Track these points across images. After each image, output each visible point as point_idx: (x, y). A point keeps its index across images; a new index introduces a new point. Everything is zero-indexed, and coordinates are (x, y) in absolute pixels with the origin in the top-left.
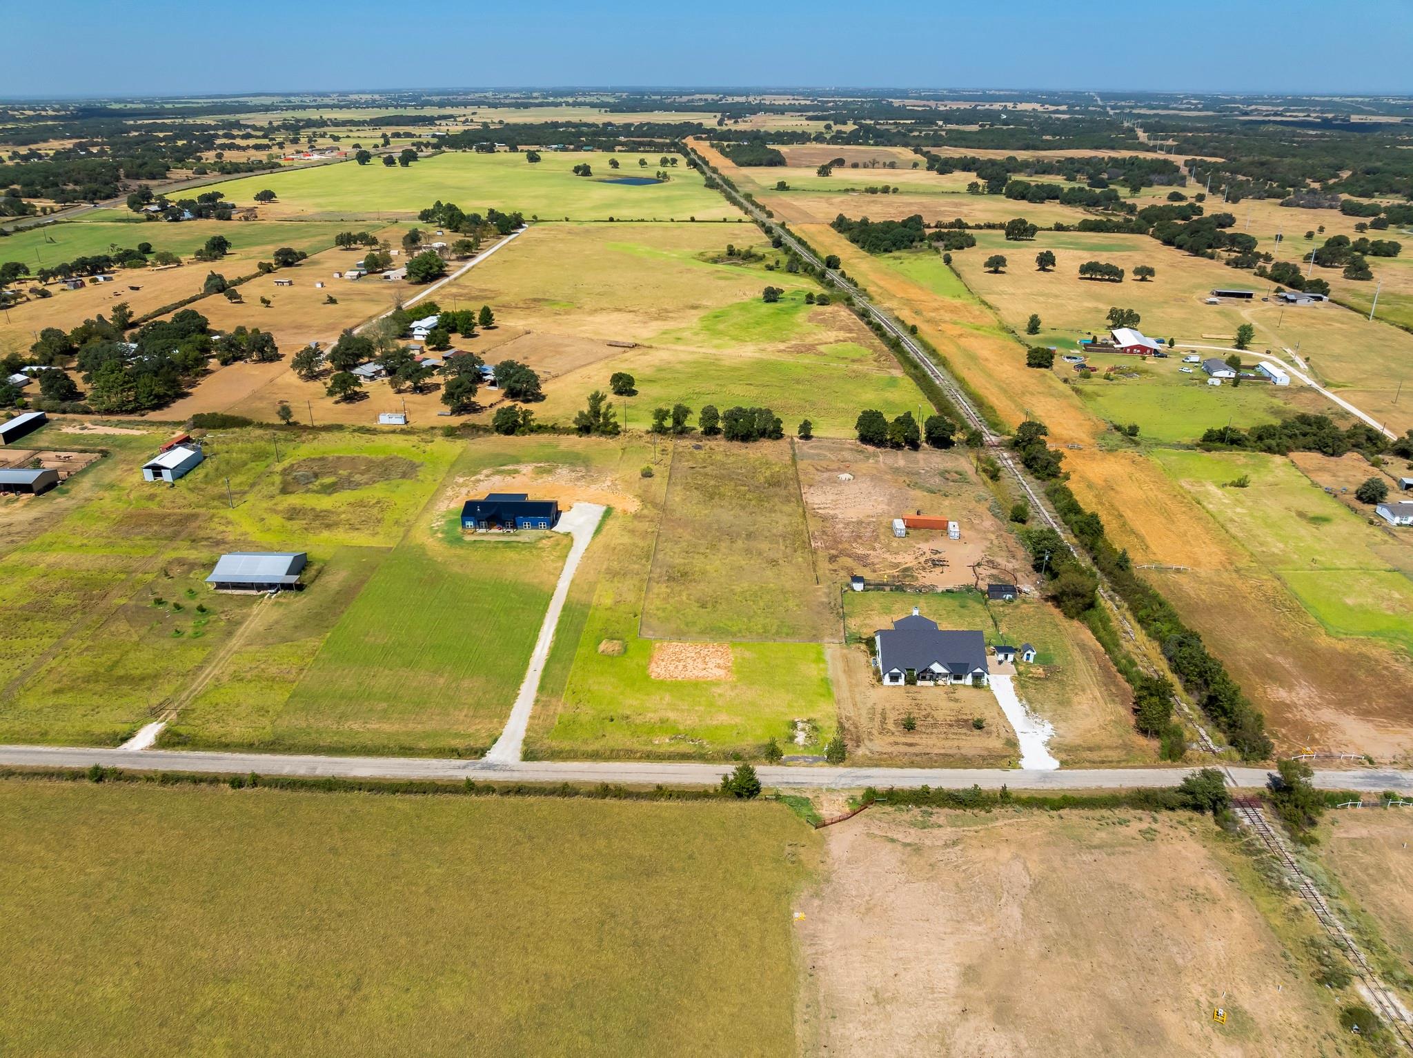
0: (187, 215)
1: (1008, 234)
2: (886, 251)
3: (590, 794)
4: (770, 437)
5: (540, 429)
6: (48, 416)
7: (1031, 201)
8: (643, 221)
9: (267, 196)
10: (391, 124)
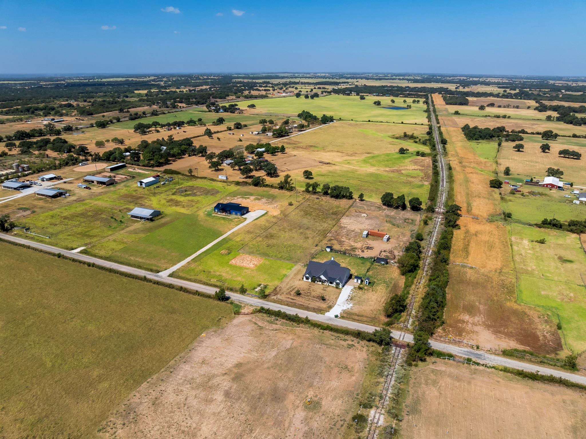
0: (221, 110)
1: (542, 137)
2: (476, 139)
3: (177, 289)
4: (346, 198)
5: (267, 186)
6: (127, 165)
7: (575, 125)
8: (382, 122)
9: (252, 106)
10: (322, 85)
